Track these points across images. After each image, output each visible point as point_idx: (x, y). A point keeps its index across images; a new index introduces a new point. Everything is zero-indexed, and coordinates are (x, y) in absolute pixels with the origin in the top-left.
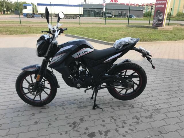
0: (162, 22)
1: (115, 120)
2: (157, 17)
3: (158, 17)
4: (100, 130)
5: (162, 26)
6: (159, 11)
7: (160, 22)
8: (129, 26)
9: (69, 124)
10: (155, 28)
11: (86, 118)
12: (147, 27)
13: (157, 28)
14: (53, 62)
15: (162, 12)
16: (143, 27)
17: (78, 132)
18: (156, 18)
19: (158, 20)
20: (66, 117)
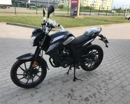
0: (77, 13)
1: (93, 86)
2: (73, 9)
3: (74, 9)
4: (90, 95)
5: (77, 16)
6: (74, 5)
7: (76, 13)
8: (55, 16)
9: (65, 96)
10: (73, 17)
11: (74, 89)
12: (67, 16)
13: (74, 17)
14: (50, 50)
15: (76, 6)
16: (64, 16)
17: (77, 100)
18: (72, 10)
19: (74, 11)
20: (60, 91)
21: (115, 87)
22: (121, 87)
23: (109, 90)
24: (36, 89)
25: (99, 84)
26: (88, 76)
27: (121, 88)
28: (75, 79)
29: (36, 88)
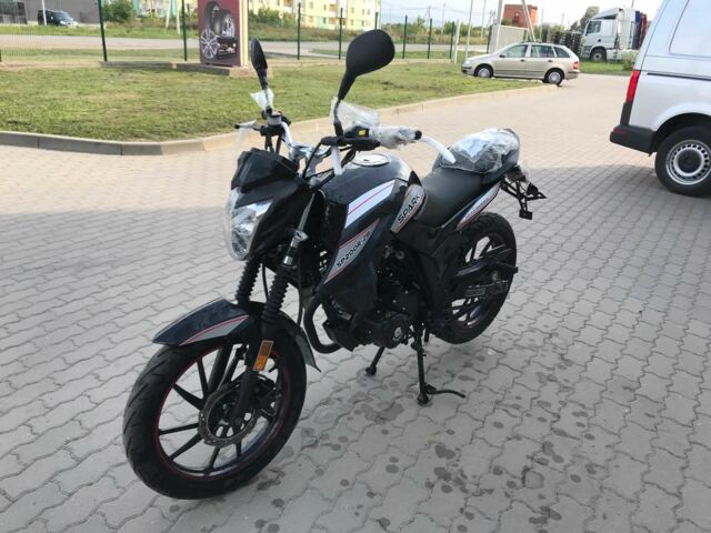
0: (237, 49)
1: (517, 407)
2: (212, 28)
3: (217, 28)
4: (529, 454)
5: (239, 64)
6: (216, 8)
7: (230, 50)
9: (430, 486)
10: (219, 72)
11: (450, 443)
12: (182, 68)
13: (227, 73)
14: (343, 266)
15: (228, 12)
16: (166, 67)
17: (491, 491)
18: (208, 31)
19: (219, 40)
21: (604, 395)
22: (625, 388)
23: (591, 413)
24: (262, 487)
25: (536, 394)
26: (467, 365)
27: (630, 395)
28: (426, 394)
29: (261, 480)
